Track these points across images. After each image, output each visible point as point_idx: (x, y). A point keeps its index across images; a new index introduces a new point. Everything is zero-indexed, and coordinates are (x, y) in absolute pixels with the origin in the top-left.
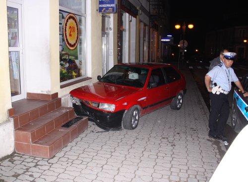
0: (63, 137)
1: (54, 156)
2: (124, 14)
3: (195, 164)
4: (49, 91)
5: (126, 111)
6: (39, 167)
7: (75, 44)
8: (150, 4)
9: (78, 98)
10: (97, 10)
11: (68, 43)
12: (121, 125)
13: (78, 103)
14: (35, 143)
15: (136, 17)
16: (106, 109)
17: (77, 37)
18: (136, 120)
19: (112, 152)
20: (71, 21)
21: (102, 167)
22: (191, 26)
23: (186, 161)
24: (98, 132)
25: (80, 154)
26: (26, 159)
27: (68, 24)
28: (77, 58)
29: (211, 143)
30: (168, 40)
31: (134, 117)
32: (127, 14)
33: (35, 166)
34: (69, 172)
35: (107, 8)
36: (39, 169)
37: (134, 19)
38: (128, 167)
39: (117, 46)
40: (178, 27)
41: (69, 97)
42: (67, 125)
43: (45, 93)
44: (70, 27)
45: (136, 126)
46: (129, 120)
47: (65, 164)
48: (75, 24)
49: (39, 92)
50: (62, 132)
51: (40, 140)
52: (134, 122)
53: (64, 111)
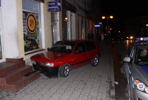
0: (24, 81)
1: (18, 91)
2: (67, 11)
3: (94, 93)
4: (18, 57)
5: (61, 67)
6: (10, 96)
7: (34, 30)
8: (85, 5)
9: (35, 60)
10: (47, 10)
11: (30, 30)
12: (58, 75)
13: (35, 63)
14: (8, 84)
15: (75, 13)
16: (49, 65)
17: (35, 26)
18: (67, 72)
19: (50, 88)
20: (31, 17)
21: (43, 95)
22: (111, 17)
23: (89, 91)
24: (46, 79)
25: (32, 90)
26: (3, 93)
27: (29, 19)
28: (36, 38)
29: (107, 83)
30: (99, 26)
31: (65, 70)
32: (69, 12)
33: (7, 96)
34: (25, 98)
35: (53, 9)
36: (9, 97)
37: (74, 14)
38: (57, 95)
39: (62, 31)
40: (104, 18)
41: (30, 60)
42: (27, 75)
43: (16, 58)
44: (30, 21)
45: (68, 75)
46: (62, 72)
47: (23, 94)
48: (34, 19)
49: (13, 58)
50: (23, 78)
51: (11, 82)
52: (66, 73)
53: (26, 68)
